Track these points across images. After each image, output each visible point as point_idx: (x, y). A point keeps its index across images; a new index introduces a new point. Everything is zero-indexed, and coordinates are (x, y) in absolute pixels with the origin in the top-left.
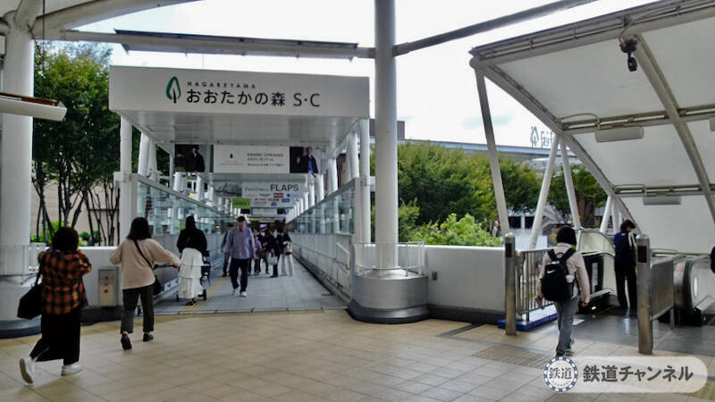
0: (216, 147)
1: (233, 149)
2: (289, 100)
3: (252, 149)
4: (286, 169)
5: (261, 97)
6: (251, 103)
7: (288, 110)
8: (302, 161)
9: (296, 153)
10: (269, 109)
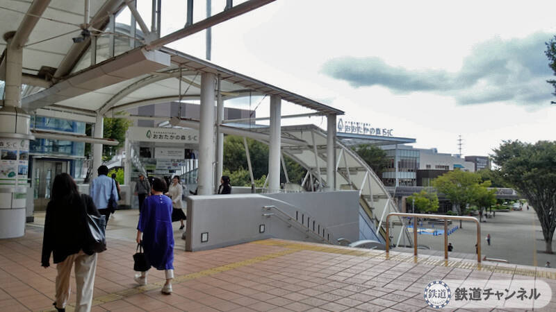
0: (156, 149)
1: (162, 149)
2: (187, 138)
3: (170, 150)
4: (183, 157)
5: (177, 137)
6: (174, 139)
7: (186, 141)
8: (189, 154)
9: (187, 151)
10: (180, 141)
